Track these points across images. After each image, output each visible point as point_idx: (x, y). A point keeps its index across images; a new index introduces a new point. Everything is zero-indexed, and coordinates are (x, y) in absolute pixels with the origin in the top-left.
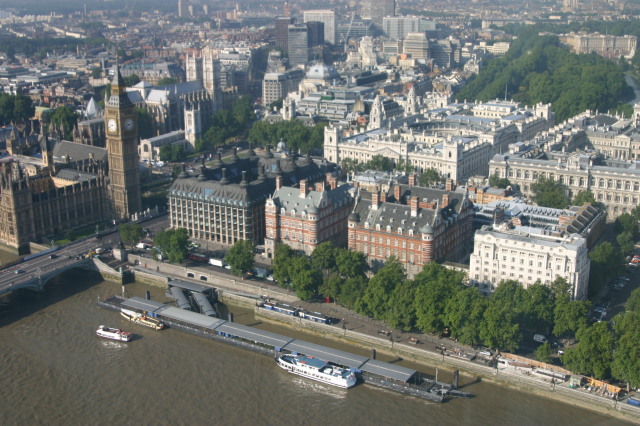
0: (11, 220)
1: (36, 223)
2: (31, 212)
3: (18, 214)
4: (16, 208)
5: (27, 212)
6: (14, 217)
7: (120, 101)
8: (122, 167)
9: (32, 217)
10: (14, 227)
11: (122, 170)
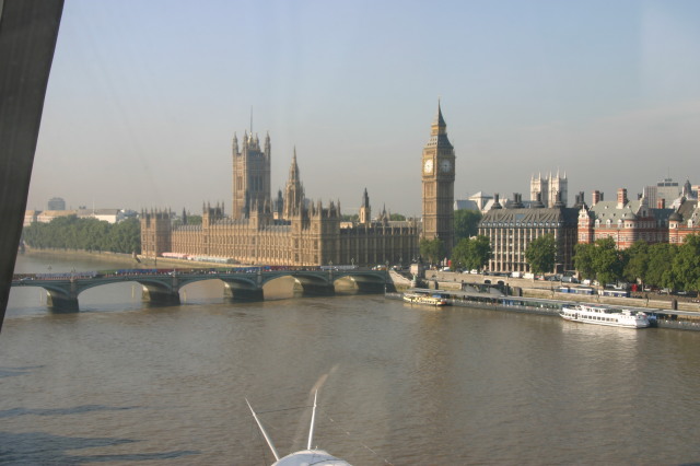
0: (316, 248)
1: (341, 256)
2: (338, 243)
3: (324, 241)
4: (322, 235)
5: (334, 241)
6: (319, 244)
7: (439, 140)
8: (435, 210)
9: (338, 248)
10: (319, 254)
11: (435, 213)
